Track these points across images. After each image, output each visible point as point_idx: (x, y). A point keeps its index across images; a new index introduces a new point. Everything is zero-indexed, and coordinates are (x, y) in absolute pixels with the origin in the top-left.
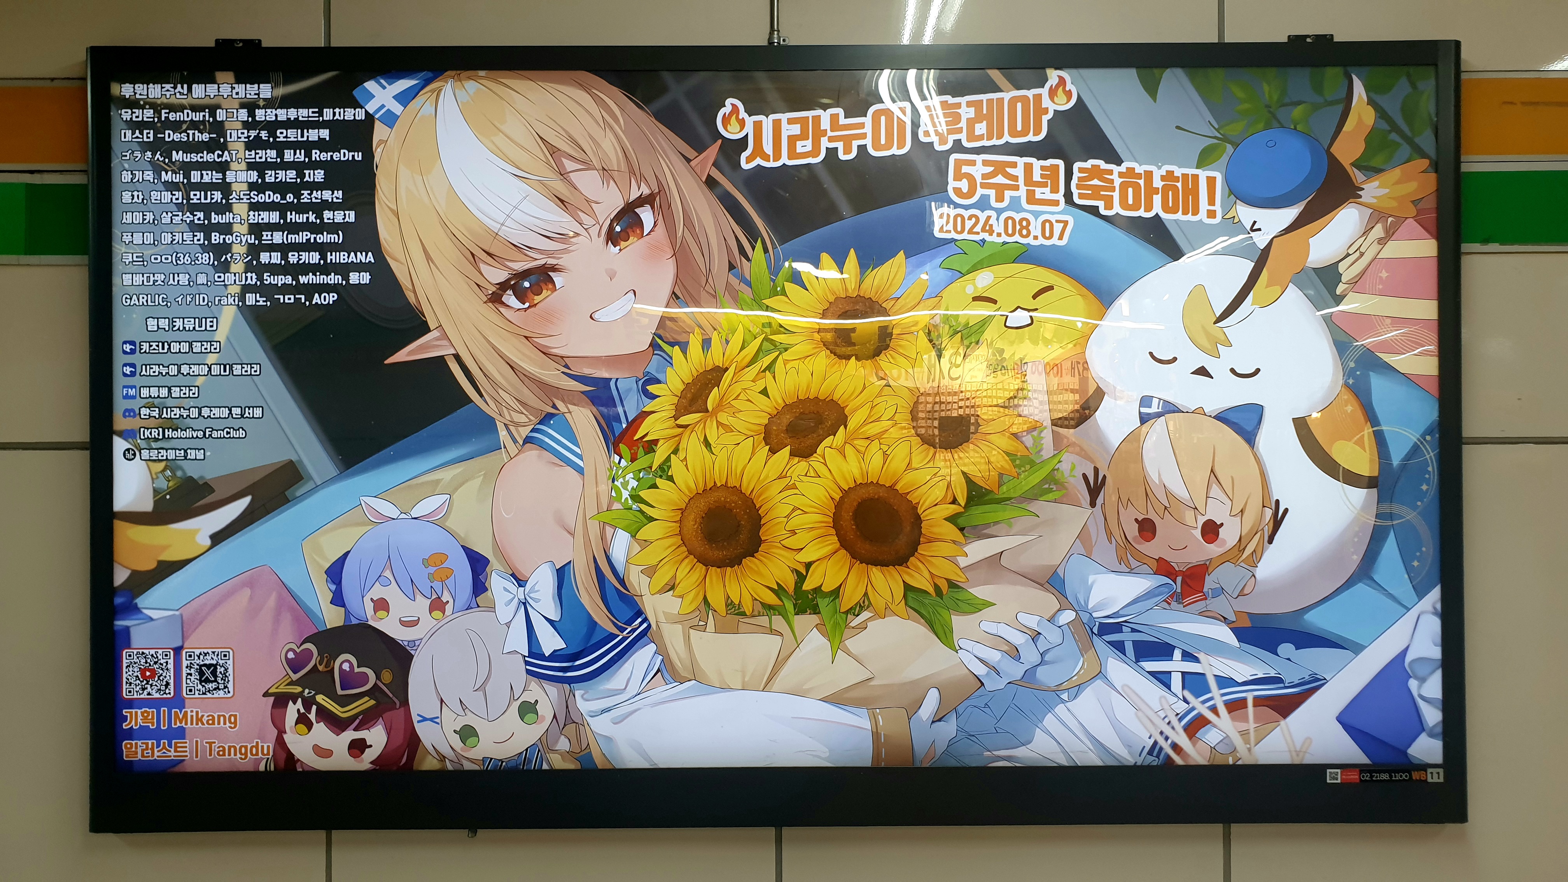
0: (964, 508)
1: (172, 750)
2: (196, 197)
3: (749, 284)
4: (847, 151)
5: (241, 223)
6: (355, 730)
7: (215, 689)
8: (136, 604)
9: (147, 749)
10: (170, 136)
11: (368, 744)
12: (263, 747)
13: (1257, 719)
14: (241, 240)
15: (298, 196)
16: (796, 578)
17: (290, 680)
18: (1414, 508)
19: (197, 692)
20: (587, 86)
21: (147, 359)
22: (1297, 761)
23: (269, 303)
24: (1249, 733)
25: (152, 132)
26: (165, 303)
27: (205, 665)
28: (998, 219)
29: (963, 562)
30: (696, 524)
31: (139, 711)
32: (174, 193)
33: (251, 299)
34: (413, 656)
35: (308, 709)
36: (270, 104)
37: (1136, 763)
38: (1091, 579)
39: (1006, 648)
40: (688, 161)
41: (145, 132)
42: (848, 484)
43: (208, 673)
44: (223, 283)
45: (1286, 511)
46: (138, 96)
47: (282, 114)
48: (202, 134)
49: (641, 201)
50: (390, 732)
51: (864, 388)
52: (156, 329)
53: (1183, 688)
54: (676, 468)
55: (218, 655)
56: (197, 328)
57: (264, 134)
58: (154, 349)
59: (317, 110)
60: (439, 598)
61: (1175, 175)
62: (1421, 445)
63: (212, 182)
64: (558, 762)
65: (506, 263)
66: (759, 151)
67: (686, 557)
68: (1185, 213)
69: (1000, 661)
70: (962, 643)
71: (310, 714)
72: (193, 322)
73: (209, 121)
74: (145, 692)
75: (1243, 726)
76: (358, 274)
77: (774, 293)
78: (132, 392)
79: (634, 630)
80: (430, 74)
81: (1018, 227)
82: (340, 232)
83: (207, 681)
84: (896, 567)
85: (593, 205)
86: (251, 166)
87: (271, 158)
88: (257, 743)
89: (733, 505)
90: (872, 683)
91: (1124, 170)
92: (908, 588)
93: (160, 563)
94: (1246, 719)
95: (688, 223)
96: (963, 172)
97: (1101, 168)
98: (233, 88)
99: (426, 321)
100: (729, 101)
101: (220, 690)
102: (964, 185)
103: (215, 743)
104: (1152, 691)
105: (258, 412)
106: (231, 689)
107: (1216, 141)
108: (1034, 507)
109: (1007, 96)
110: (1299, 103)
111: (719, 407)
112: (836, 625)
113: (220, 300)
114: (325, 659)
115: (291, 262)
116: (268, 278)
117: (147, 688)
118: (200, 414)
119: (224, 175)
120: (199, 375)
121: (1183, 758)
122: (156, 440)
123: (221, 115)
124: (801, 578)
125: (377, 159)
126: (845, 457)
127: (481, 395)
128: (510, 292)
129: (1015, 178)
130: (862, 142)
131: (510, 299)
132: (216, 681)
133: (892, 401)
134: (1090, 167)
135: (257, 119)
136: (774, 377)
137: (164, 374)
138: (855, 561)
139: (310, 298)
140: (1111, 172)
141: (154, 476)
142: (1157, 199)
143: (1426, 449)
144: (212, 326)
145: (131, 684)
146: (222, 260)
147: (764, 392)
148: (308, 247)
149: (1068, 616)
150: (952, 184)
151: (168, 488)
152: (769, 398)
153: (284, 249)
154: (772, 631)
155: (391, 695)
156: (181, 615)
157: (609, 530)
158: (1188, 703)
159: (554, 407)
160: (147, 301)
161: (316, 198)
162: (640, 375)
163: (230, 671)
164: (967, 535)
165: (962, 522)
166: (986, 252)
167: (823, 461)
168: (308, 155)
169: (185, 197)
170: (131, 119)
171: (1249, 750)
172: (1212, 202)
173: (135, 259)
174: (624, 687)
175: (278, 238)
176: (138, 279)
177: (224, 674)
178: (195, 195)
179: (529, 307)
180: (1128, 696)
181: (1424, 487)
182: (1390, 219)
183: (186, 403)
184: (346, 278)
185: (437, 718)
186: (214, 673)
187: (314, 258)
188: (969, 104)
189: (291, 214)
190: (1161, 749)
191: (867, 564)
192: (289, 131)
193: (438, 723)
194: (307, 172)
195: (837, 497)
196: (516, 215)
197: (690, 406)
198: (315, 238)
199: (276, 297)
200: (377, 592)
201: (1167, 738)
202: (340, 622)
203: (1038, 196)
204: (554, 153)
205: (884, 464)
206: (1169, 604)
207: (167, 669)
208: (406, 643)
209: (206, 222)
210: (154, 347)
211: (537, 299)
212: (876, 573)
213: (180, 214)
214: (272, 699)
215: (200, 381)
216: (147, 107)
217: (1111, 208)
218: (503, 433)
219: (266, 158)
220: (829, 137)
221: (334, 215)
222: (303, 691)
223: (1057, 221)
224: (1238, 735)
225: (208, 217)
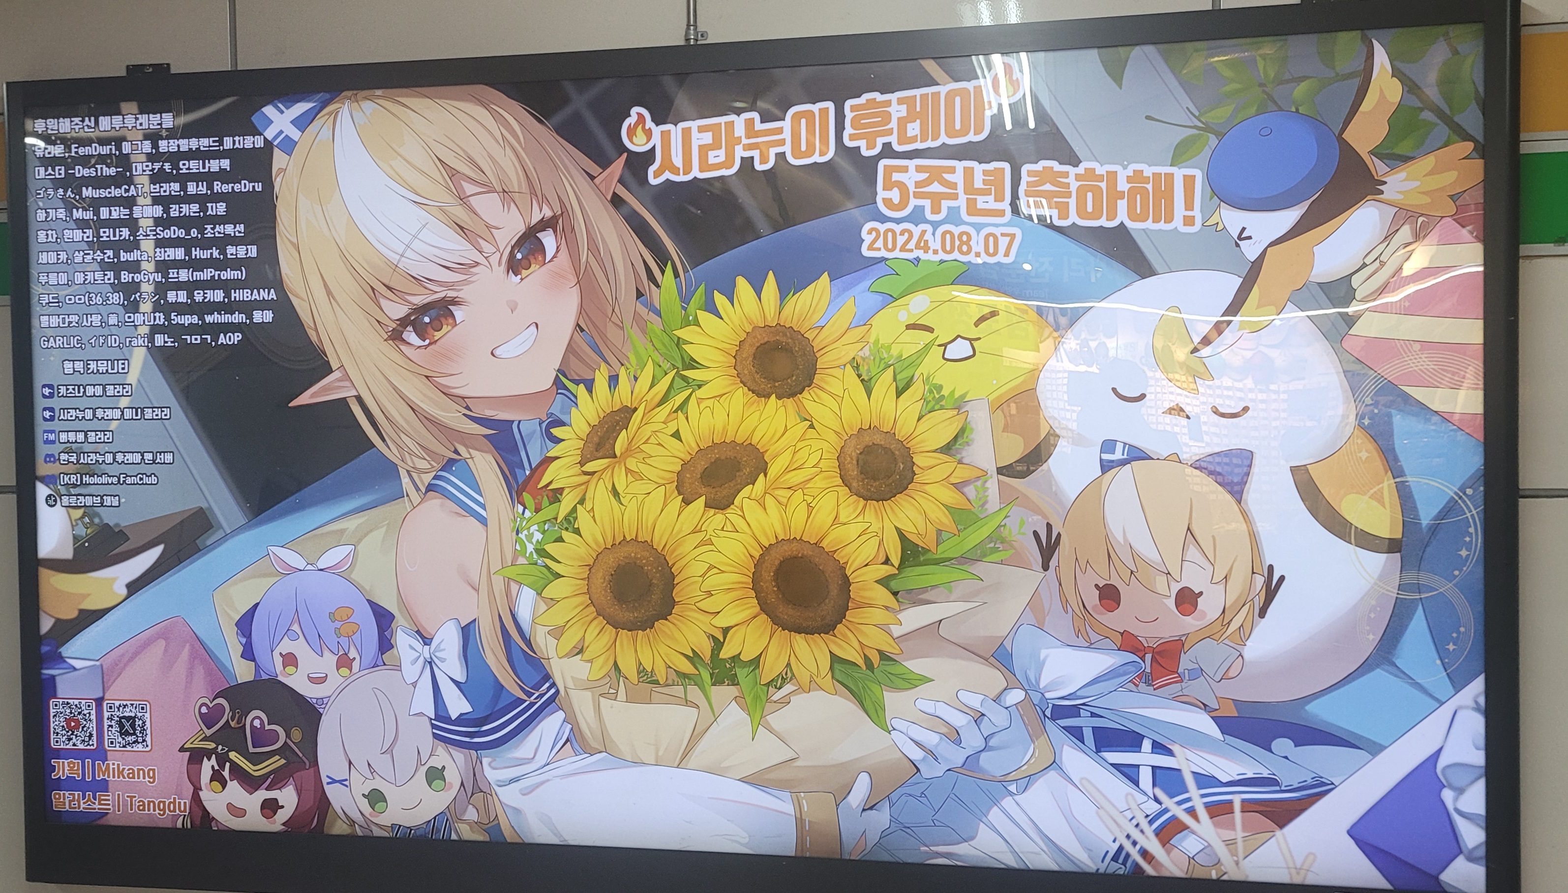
0: (898, 569)
1: (97, 802)
2: (106, 234)
3: (658, 313)
4: (764, 161)
5: (148, 260)
6: (267, 789)
7: (134, 742)
8: (60, 652)
9: (73, 800)
10: (81, 171)
11: (280, 804)
12: (180, 803)
13: (1245, 828)
14: (149, 279)
15: (202, 231)
16: (713, 644)
17: (204, 735)
18: (1450, 578)
19: (118, 745)
20: (487, 102)
21: (65, 403)
22: (1297, 880)
23: (176, 344)
24: (1236, 843)
25: (63, 167)
26: (80, 345)
27: (124, 717)
28: (934, 234)
29: (897, 631)
30: (604, 582)
31: (66, 762)
32: (85, 230)
33: (159, 340)
34: (321, 714)
35: (222, 767)
36: (172, 134)
37: (1098, 870)
38: (1043, 653)
39: (944, 730)
40: (592, 178)
41: (57, 168)
42: (769, 541)
43: (127, 726)
44: (133, 324)
45: (1282, 579)
46: (50, 132)
47: (185, 145)
48: (109, 168)
49: (545, 224)
50: (301, 790)
51: (786, 430)
52: (72, 372)
53: (1154, 785)
54: (583, 519)
55: (136, 708)
56: (110, 371)
57: (167, 166)
58: (71, 393)
59: (217, 139)
60: (346, 654)
61: (1145, 174)
62: (1459, 501)
63: (120, 219)
64: (466, 833)
65: (406, 297)
66: (668, 165)
67: (595, 618)
68: (1156, 220)
69: (938, 745)
70: (896, 723)
71: (224, 771)
72: (105, 365)
73: (115, 154)
74: (71, 743)
75: (1228, 834)
76: (261, 312)
77: (686, 323)
78: (52, 437)
79: (541, 696)
80: (328, 96)
81: (957, 243)
82: (243, 268)
83: (127, 734)
84: (822, 635)
85: (493, 230)
86: (156, 200)
87: (175, 192)
88: (174, 798)
89: (644, 561)
90: (798, 763)
91: (1083, 172)
92: (835, 659)
93: (81, 611)
94: (1232, 827)
95: (593, 247)
96: (893, 180)
97: (1055, 169)
98: (137, 119)
99: (328, 362)
100: (635, 110)
101: (139, 743)
102: (895, 195)
103: (135, 797)
104: (1119, 786)
105: (169, 458)
106: (149, 743)
107: (1195, 131)
108: (979, 569)
109: (943, 90)
110: (1304, 78)
111: (629, 451)
112: (757, 697)
113: (130, 342)
114: (237, 715)
115: (197, 301)
116: (175, 317)
117: (72, 739)
118: (114, 459)
119: (131, 211)
120: (113, 419)
121: (1154, 868)
122: (75, 486)
123: (126, 148)
124: (718, 645)
125: (276, 189)
126: (765, 509)
127: (383, 440)
128: (410, 328)
129: (954, 186)
130: (780, 150)
131: (411, 336)
132: (134, 734)
133: (816, 444)
134: (1041, 169)
135: (161, 150)
136: (687, 418)
137: (80, 418)
138: (777, 627)
139: (216, 339)
140: (1066, 175)
141: (74, 523)
142: (1122, 205)
143: (1467, 505)
144: (123, 369)
145: (57, 733)
146: (132, 300)
147: (677, 435)
148: (213, 284)
149: (1015, 696)
150: (881, 194)
151: (87, 535)
152: (681, 441)
153: (190, 287)
154: (687, 703)
155: (301, 755)
156: (102, 665)
157: (514, 587)
158: (1160, 803)
159: (456, 452)
160: (63, 343)
161: (219, 233)
162: (544, 418)
163: (148, 724)
164: (901, 600)
165: (894, 585)
166: (920, 272)
167: (741, 514)
168: (210, 187)
169: (95, 235)
170: (44, 155)
171: (1237, 863)
172: (1189, 206)
173: (51, 300)
174: (532, 756)
175: (184, 275)
176: (54, 321)
177: (143, 727)
178: (104, 232)
179: (430, 344)
180: (1086, 790)
181: (1464, 553)
182: (1421, 219)
183: (102, 448)
184: (250, 317)
185: (346, 780)
186: (133, 726)
187: (218, 296)
188: (900, 101)
189: (196, 250)
190: (1128, 855)
191: (790, 631)
192: (191, 162)
193: (346, 786)
194: (209, 205)
195: (757, 555)
196: (417, 245)
197: (597, 451)
198: (219, 275)
199: (183, 337)
200: (286, 647)
201: (1135, 843)
202: (251, 678)
203: (980, 205)
204: (453, 176)
205: (808, 517)
206: (1137, 686)
207: (90, 720)
208: (314, 701)
209: (116, 260)
210: (71, 390)
211: (438, 335)
212: (799, 640)
213: (91, 252)
214: (188, 754)
215: (114, 425)
216: (58, 142)
217: (1067, 217)
218: (405, 480)
219: (170, 192)
220: (744, 145)
221: (237, 250)
222: (217, 748)
223: (1003, 235)
224: (1222, 844)
225: (117, 255)
